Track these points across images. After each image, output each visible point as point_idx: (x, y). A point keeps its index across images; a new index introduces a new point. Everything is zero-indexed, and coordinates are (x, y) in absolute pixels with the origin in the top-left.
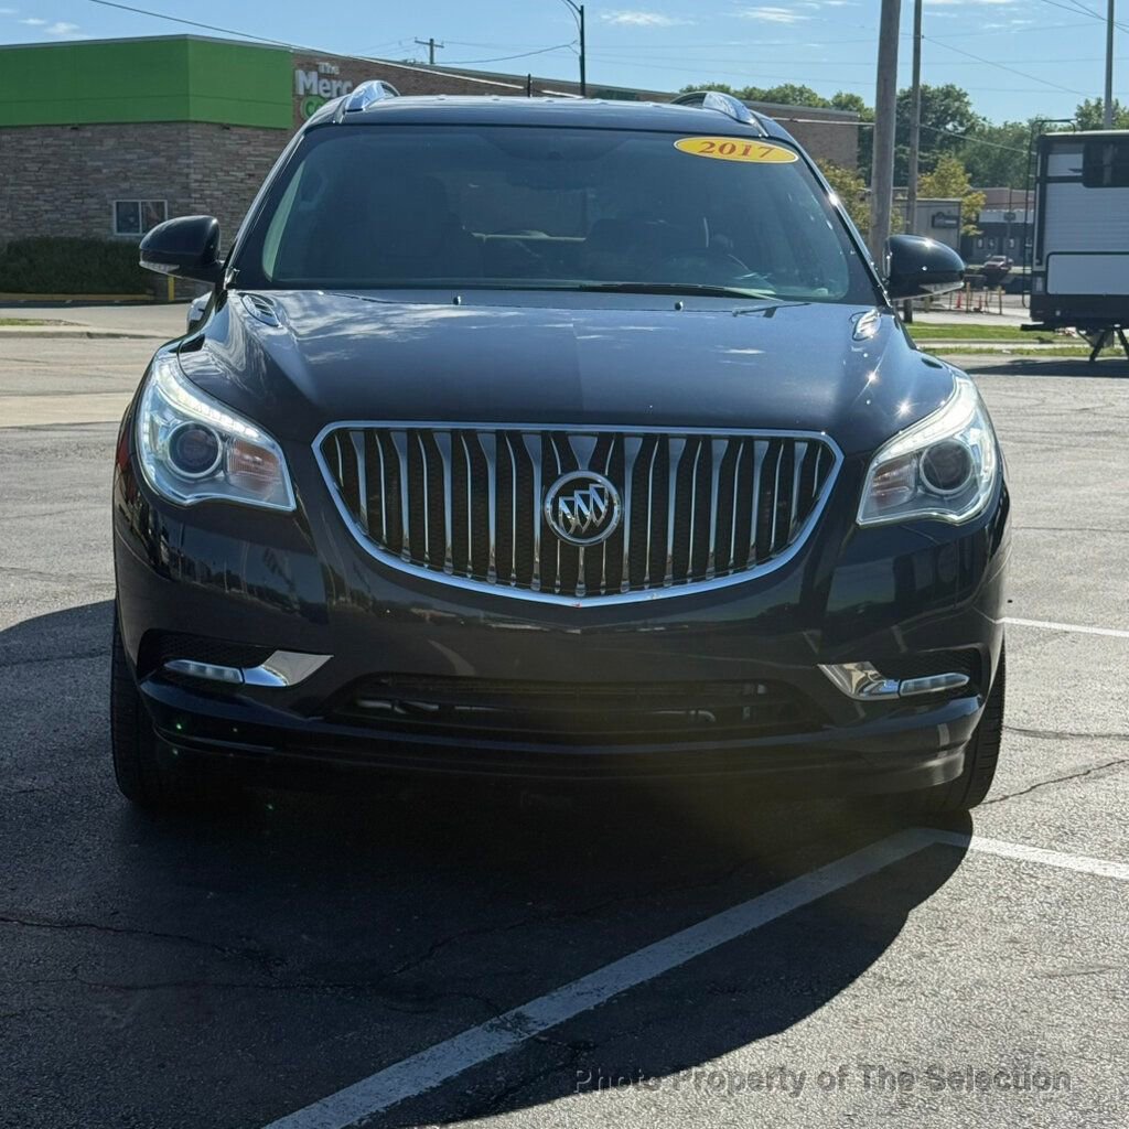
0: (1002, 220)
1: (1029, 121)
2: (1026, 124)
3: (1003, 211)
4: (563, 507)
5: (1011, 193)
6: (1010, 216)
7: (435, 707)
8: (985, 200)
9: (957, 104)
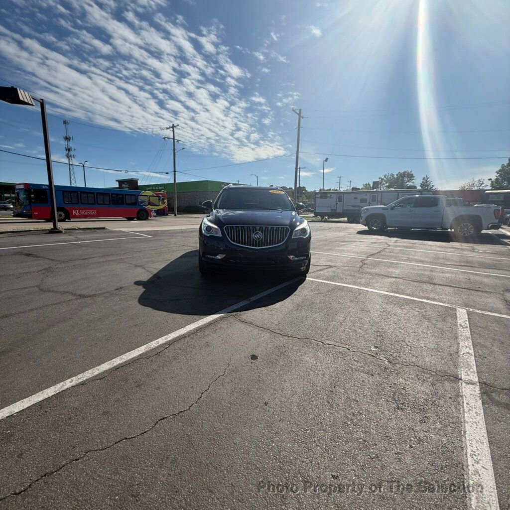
4: (255, 236)
7: (239, 261)
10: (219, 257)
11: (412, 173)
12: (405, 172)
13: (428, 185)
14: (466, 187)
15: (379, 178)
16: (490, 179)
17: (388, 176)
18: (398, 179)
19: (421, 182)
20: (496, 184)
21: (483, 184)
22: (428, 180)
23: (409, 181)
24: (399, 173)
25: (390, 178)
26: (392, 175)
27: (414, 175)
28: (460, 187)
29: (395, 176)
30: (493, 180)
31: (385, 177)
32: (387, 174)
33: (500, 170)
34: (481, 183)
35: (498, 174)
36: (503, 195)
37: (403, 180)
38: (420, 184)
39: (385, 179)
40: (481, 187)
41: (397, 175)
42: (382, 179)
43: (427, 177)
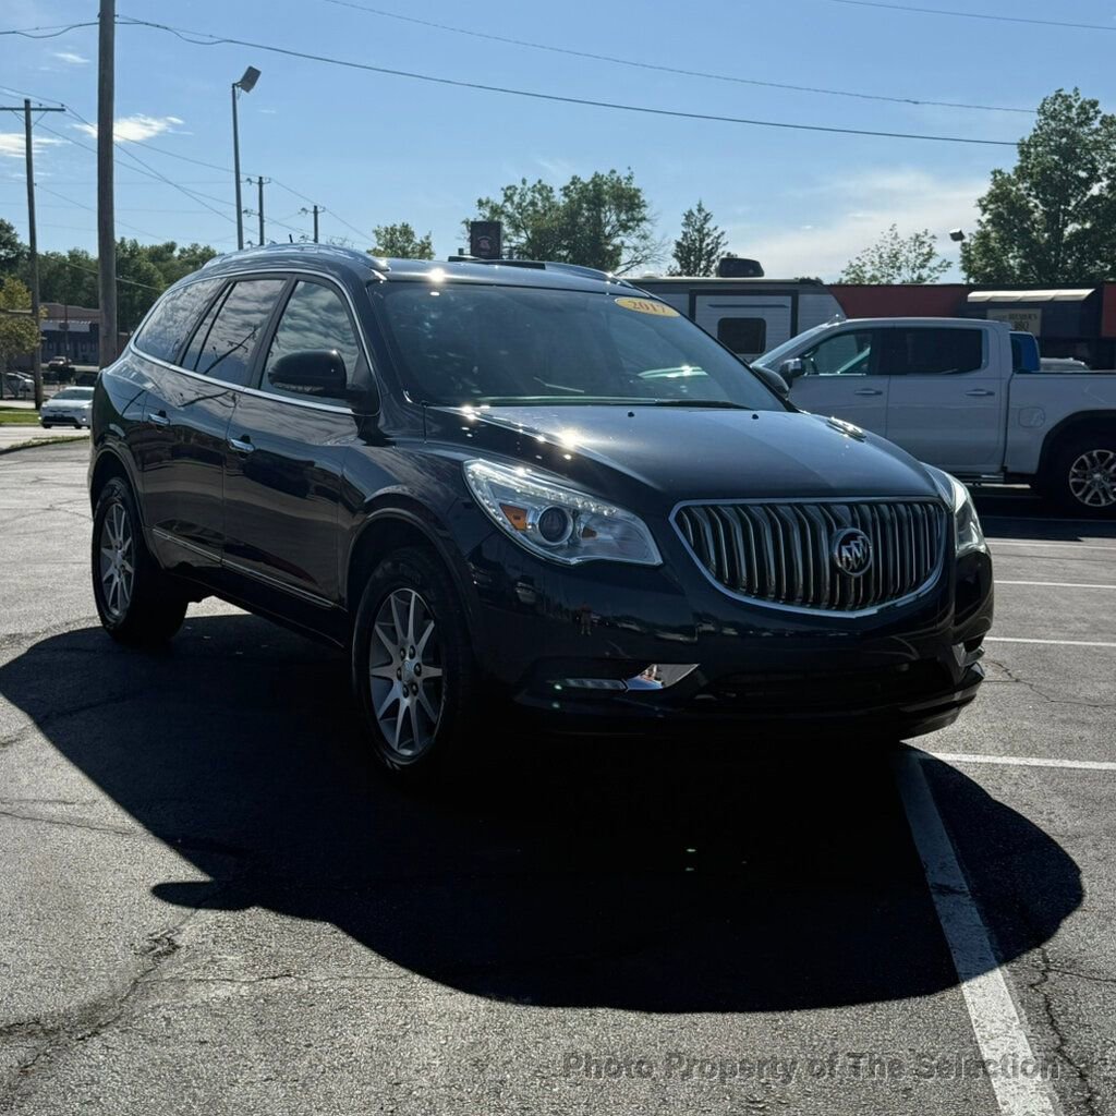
0: (58, 329)
1: (70, 252)
2: (66, 254)
3: (59, 322)
4: (845, 554)
5: (66, 309)
6: (65, 326)
7: (734, 695)
8: (47, 313)
9: (7, 235)
10: (653, 678)
11: (635, 185)
12: (597, 182)
13: (710, 253)
14: (869, 271)
15: (480, 203)
16: (958, 236)
17: (523, 196)
18: (572, 212)
19: (679, 237)
20: (985, 262)
21: (930, 255)
22: (709, 226)
23: (624, 227)
24: (575, 180)
25: (533, 203)
26: (543, 190)
27: (644, 197)
28: (845, 266)
29: (559, 199)
30: (967, 240)
31: (509, 198)
32: (519, 185)
33: (994, 197)
34: (926, 250)
35: (985, 210)
36: (1038, 312)
37: (598, 224)
38: (673, 247)
39: (509, 208)
40: (925, 273)
41: (566, 191)
42: (496, 210)
43: (700, 210)
